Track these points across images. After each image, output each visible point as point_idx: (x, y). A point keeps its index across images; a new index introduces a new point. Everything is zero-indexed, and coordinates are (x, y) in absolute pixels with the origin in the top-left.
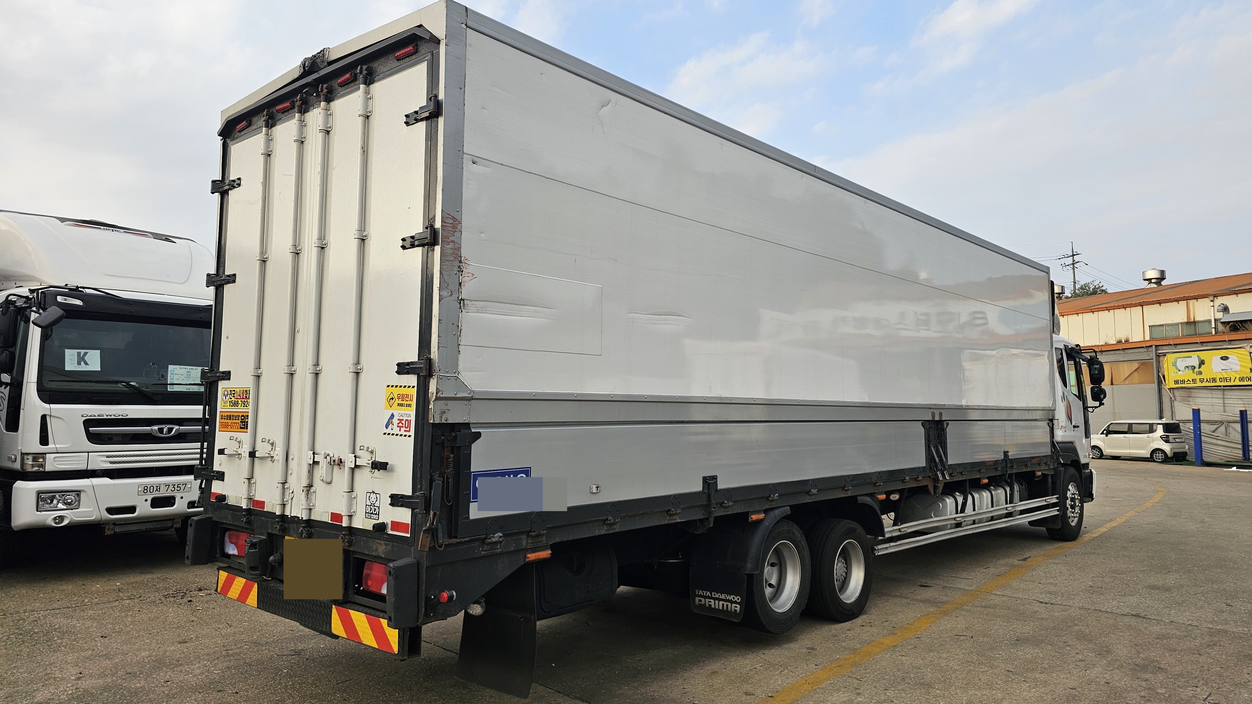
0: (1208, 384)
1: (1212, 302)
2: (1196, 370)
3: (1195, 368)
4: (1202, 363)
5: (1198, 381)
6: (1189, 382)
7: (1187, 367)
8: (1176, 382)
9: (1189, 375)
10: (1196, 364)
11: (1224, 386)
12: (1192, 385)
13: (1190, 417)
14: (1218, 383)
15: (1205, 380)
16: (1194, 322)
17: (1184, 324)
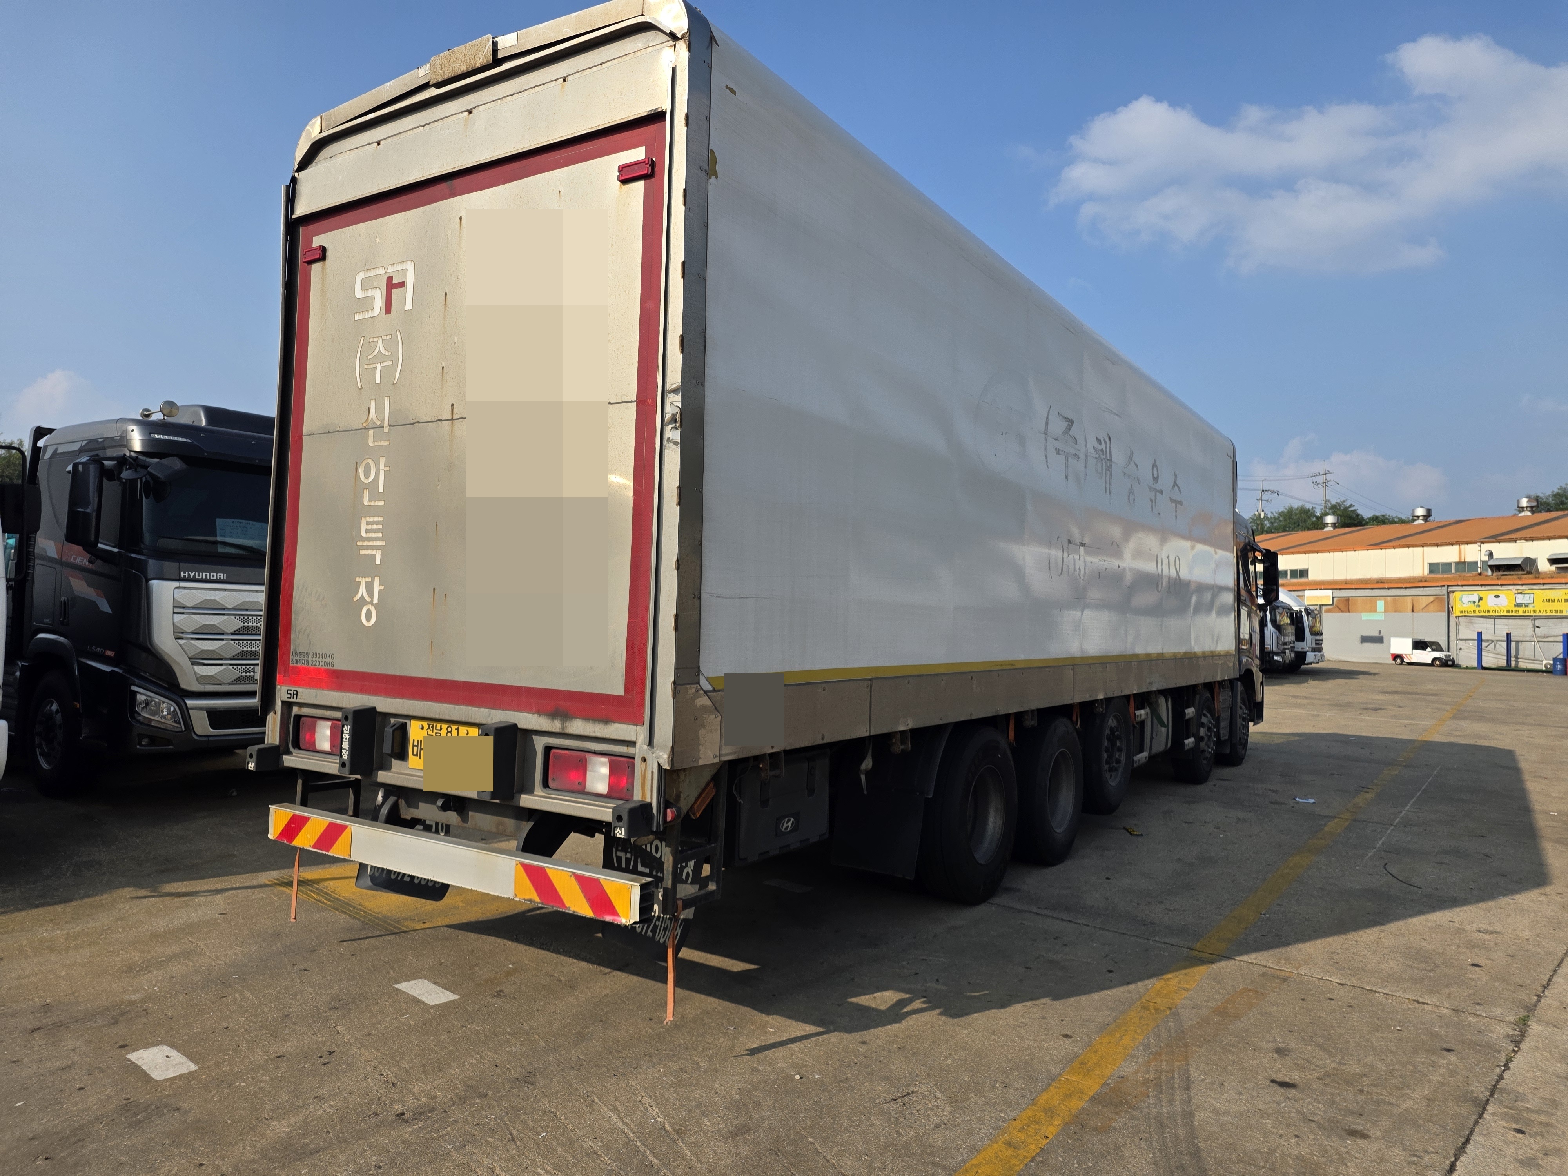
0: (1484, 614)
1: (1478, 546)
3: (1475, 602)
4: (1481, 599)
5: (1477, 611)
6: (1470, 612)
7: (1470, 601)
8: (1462, 612)
9: (1471, 607)
10: (1477, 600)
11: (1495, 616)
12: (1473, 614)
14: (1491, 614)
15: (1482, 611)
16: (1465, 562)
17: (1457, 564)
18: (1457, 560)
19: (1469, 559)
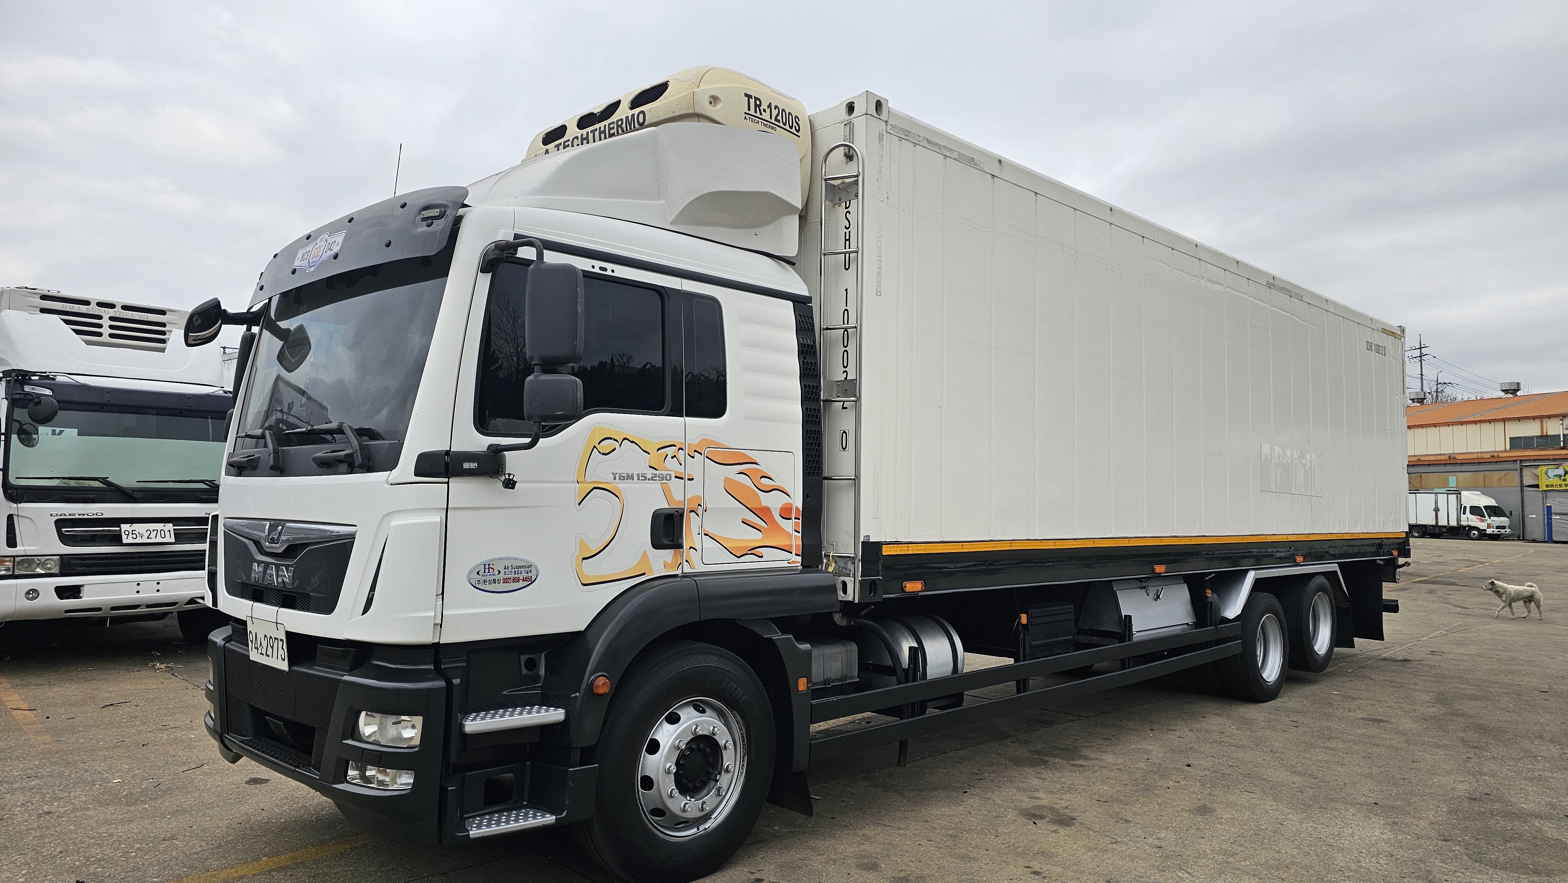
1: (1561, 421)
3: (1561, 476)
5: (1563, 485)
6: (1557, 486)
7: (1556, 475)
8: (1547, 486)
9: (1557, 481)
10: (1562, 473)
12: (1558, 489)
16: (1547, 436)
18: (1539, 434)
19: (1550, 433)
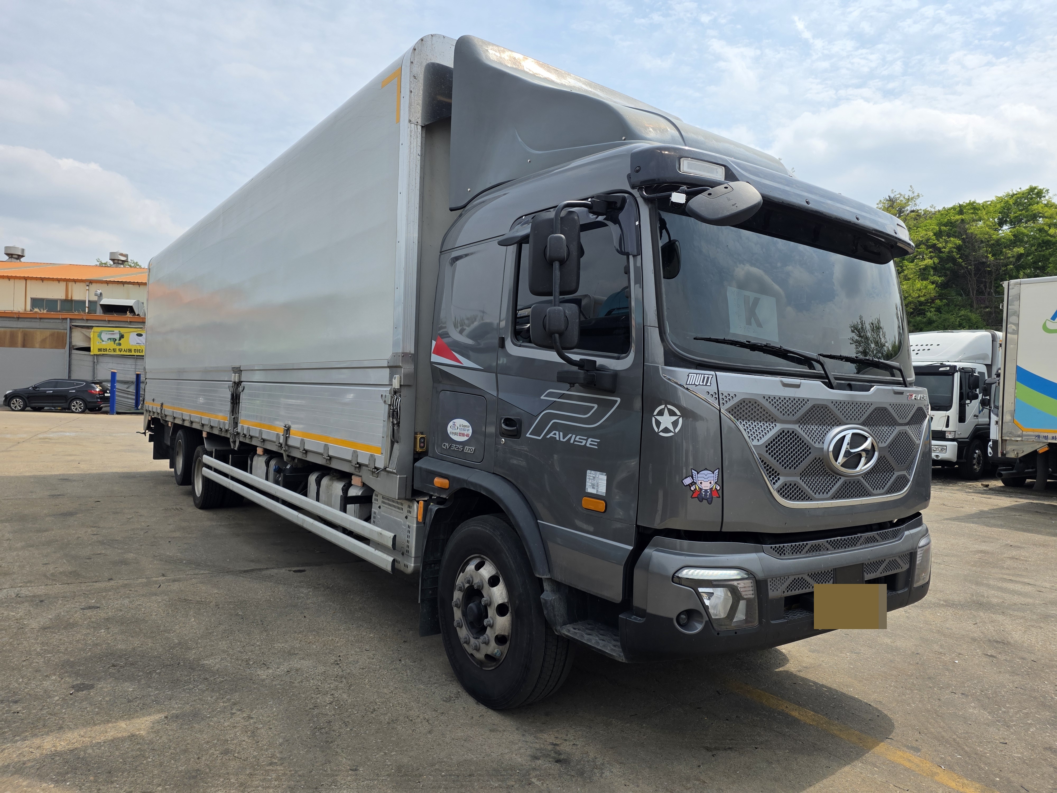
0: (125, 353)
1: (87, 287)
2: (117, 342)
3: (116, 340)
4: (122, 337)
5: (117, 350)
6: (110, 351)
7: (110, 339)
8: (100, 350)
9: (112, 345)
10: (117, 337)
11: (137, 356)
12: (112, 353)
13: (109, 377)
14: (133, 353)
15: (123, 350)
16: (71, 301)
17: (63, 301)
18: (64, 297)
19: (75, 298)
